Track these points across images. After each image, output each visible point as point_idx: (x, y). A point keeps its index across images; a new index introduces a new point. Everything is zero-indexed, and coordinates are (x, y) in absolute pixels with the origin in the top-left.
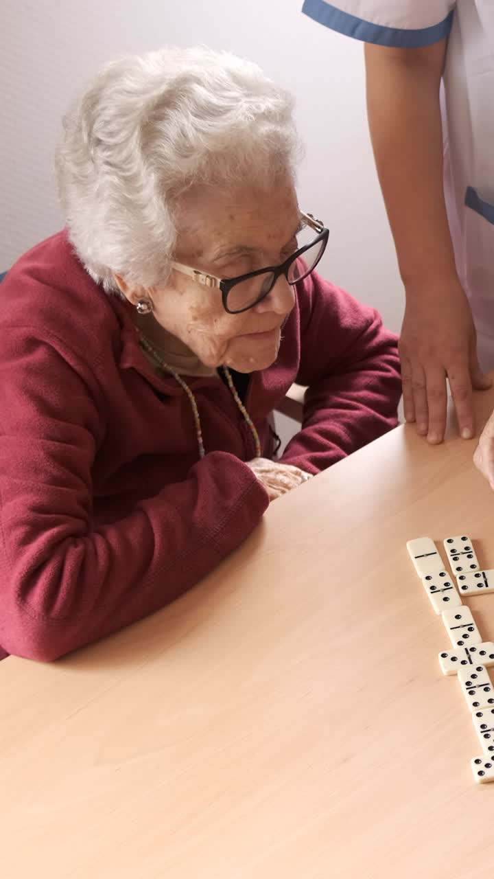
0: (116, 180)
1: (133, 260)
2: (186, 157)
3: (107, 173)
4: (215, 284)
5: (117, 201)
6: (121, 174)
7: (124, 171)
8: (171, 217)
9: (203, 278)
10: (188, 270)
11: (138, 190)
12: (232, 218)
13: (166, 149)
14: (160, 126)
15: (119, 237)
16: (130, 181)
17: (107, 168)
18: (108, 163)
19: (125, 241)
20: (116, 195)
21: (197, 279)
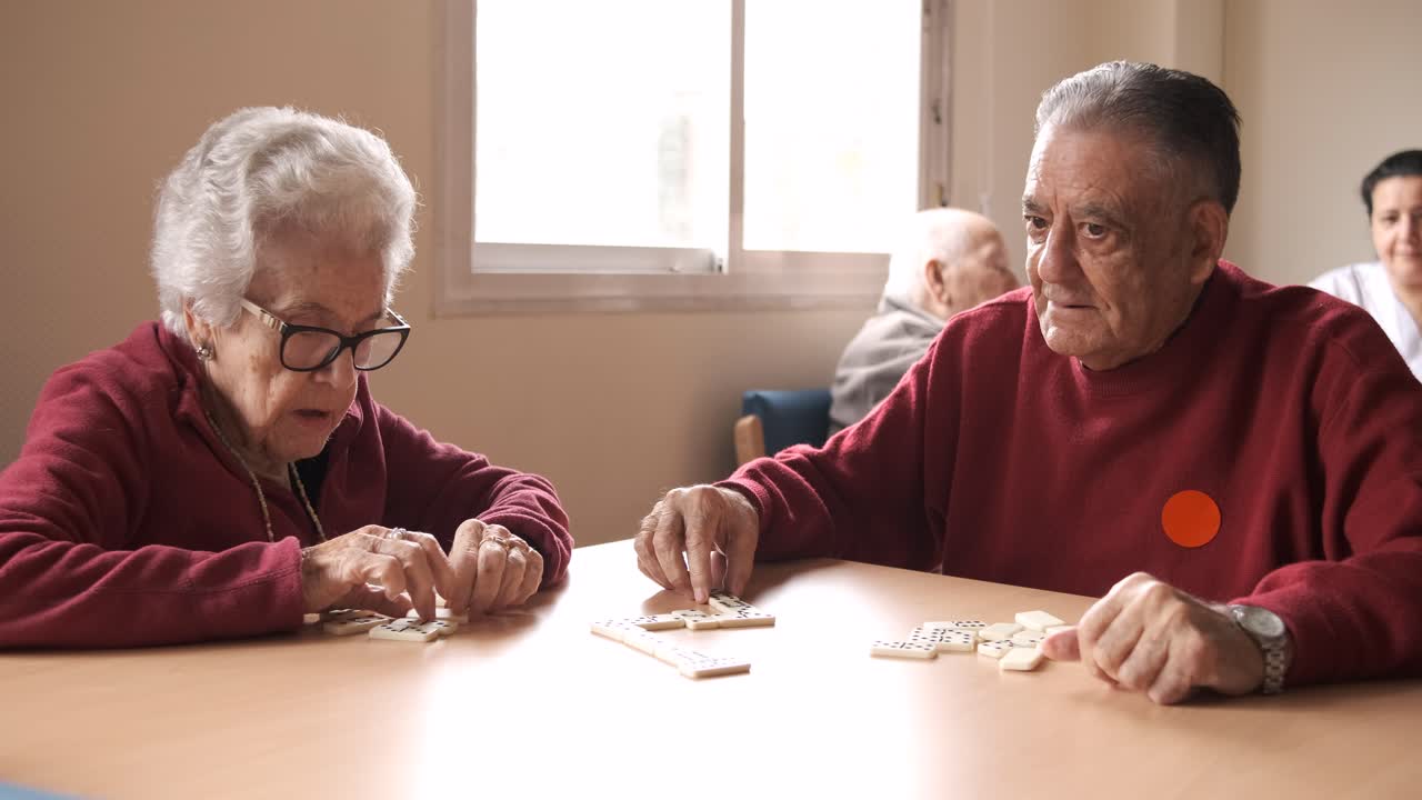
0: (213, 197)
1: (204, 282)
2: (289, 191)
3: (208, 191)
4: (278, 328)
5: (207, 217)
6: (220, 193)
7: (223, 191)
8: (254, 246)
9: (268, 319)
10: (255, 309)
11: (231, 211)
12: (315, 269)
13: (271, 178)
14: (273, 159)
15: (198, 255)
16: (227, 202)
17: (210, 186)
18: (212, 182)
19: (202, 261)
20: (209, 212)
21: (262, 318)
